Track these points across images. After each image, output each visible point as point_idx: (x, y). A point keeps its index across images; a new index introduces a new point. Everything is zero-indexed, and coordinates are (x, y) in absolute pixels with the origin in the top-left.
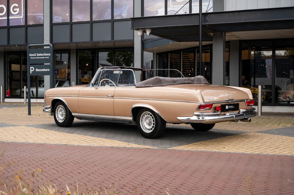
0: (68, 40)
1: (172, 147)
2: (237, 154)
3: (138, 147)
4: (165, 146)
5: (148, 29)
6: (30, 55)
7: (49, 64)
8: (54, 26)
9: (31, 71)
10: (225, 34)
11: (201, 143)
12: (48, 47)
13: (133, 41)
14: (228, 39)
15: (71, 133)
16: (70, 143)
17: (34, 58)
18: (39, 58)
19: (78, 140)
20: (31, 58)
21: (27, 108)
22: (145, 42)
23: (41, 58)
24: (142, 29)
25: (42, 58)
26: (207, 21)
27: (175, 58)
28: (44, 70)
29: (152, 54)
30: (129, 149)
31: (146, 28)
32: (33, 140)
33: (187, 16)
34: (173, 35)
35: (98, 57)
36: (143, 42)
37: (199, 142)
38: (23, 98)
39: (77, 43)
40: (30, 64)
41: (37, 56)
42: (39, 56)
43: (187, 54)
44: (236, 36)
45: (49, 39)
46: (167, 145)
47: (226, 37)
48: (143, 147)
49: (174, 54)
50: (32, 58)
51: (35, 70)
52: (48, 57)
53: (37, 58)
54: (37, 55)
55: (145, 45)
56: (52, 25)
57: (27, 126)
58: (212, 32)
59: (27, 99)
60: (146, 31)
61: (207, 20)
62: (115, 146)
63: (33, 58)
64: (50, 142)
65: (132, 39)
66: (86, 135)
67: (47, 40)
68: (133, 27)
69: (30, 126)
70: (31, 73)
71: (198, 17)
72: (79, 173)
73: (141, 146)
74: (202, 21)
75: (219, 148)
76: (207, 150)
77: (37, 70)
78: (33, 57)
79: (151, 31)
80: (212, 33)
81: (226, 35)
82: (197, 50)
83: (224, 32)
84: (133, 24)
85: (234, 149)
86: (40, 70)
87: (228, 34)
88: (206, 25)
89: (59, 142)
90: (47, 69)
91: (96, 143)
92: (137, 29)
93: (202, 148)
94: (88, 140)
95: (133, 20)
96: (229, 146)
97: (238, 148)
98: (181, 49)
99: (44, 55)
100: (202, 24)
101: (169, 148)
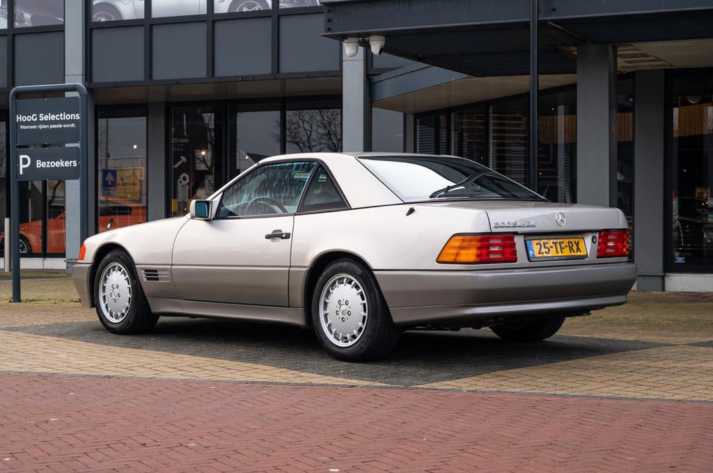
0: (138, 75)
3: (329, 382)
5: (376, 37)
6: (19, 118)
7: (76, 145)
8: (95, 33)
9: (22, 166)
10: (615, 51)
12: (76, 94)
14: (629, 68)
15: (136, 348)
16: (129, 372)
17: (32, 127)
18: (45, 127)
19: (151, 366)
20: (22, 127)
22: (376, 79)
23: (51, 126)
24: (357, 35)
25: (54, 126)
26: (554, 10)
28: (62, 164)
29: (400, 115)
30: (299, 388)
31: (369, 34)
32: (21, 365)
35: (234, 127)
36: (371, 77)
39: (168, 84)
40: (19, 147)
41: (38, 122)
42: (44, 122)
44: (652, 58)
45: (81, 73)
46: (414, 378)
47: (620, 60)
50: (25, 128)
51: (34, 163)
52: (73, 125)
53: (41, 127)
54: (38, 118)
55: (378, 88)
56: (89, 27)
57: (8, 329)
60: (371, 43)
61: (555, 7)
62: (259, 380)
63: (29, 127)
64: (70, 370)
65: (338, 69)
66: (177, 351)
67: (74, 74)
68: (329, 30)
69: (17, 329)
70: (21, 173)
72: (144, 444)
73: (337, 379)
74: (538, 9)
75: (568, 384)
76: (530, 391)
77: (40, 164)
78: (27, 123)
79: (384, 43)
80: (575, 48)
81: (619, 53)
83: (611, 45)
84: (329, 20)
85: (613, 388)
86: (49, 163)
87: (625, 50)
88: (552, 21)
89: (97, 370)
90: (71, 162)
91: (206, 372)
92: (343, 37)
93: (517, 385)
94: (183, 364)
95: (330, 8)
96: (599, 380)
97: (626, 385)
98: (488, 99)
99: (59, 117)
100: (539, 19)
101: (418, 384)
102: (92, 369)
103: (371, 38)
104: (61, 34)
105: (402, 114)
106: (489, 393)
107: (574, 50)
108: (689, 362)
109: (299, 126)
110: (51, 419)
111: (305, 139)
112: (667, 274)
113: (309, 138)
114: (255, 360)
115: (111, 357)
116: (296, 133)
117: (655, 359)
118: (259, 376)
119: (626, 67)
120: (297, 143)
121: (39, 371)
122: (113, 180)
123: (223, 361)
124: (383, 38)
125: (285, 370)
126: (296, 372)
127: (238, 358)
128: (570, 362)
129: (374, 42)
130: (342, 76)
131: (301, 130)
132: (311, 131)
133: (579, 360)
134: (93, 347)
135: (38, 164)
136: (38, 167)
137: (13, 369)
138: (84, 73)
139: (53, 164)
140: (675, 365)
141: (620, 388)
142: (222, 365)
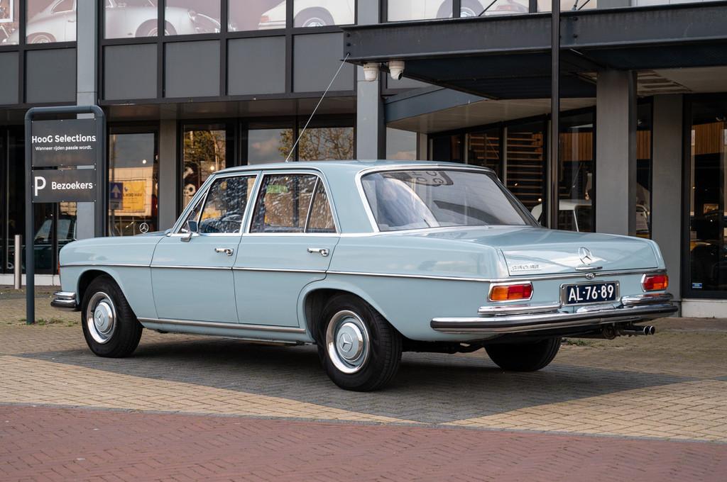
0: (151, 92)
1: (454, 419)
2: (648, 441)
3: (355, 418)
4: (435, 417)
5: (394, 63)
6: (35, 139)
7: (92, 167)
8: (108, 50)
9: (37, 188)
10: (635, 77)
11: (544, 410)
12: (91, 116)
13: (352, 97)
14: (648, 92)
16: (152, 406)
17: (47, 149)
18: (61, 148)
19: (174, 399)
20: (37, 148)
21: (23, 302)
22: (390, 99)
23: (67, 148)
24: (377, 61)
25: (70, 148)
26: (576, 37)
27: (489, 148)
28: (78, 186)
29: (413, 135)
30: (326, 425)
31: (388, 60)
32: (42, 397)
33: (514, 21)
34: (475, 79)
36: (386, 98)
37: (539, 407)
38: (12, 272)
39: (180, 104)
40: (35, 168)
41: (54, 144)
42: (60, 144)
43: (530, 136)
44: (672, 83)
45: (93, 90)
46: (440, 414)
47: (639, 86)
48: (365, 420)
49: (486, 135)
50: (41, 149)
51: (49, 185)
52: (89, 147)
53: (57, 148)
54: (54, 139)
55: (392, 108)
56: (102, 44)
57: (24, 355)
58: (594, 71)
59: (24, 277)
60: (390, 68)
61: (576, 33)
62: (284, 416)
63: (44, 149)
64: (92, 402)
65: (352, 88)
66: (198, 382)
67: (86, 96)
68: (349, 55)
69: (34, 356)
70: (36, 194)
71: (548, 26)
73: (363, 415)
74: (560, 37)
75: (596, 423)
76: (559, 430)
77: (55, 186)
78: (42, 145)
79: (402, 68)
80: (595, 74)
81: (638, 78)
83: (630, 71)
84: (349, 45)
85: (643, 427)
86: (64, 185)
87: (645, 76)
88: (574, 48)
89: (119, 403)
90: (87, 184)
91: (230, 406)
92: (363, 62)
93: (546, 423)
94: (206, 397)
95: (350, 33)
96: (628, 418)
97: (655, 423)
98: (503, 121)
99: (75, 139)
100: (561, 46)
101: (445, 422)
102: (114, 402)
103: (391, 63)
105: (416, 133)
106: (518, 432)
107: (594, 76)
108: (717, 399)
110: (79, 459)
112: (684, 300)
114: (279, 393)
115: (133, 388)
117: (683, 396)
118: (284, 411)
119: (644, 92)
121: (61, 404)
122: (119, 192)
123: (247, 394)
124: (402, 63)
125: (310, 404)
126: (321, 407)
128: (597, 398)
129: (392, 65)
130: (356, 96)
133: (606, 396)
135: (53, 185)
136: (53, 188)
137: (35, 402)
138: (96, 90)
139: (68, 186)
140: (703, 402)
141: (650, 427)
142: (246, 399)
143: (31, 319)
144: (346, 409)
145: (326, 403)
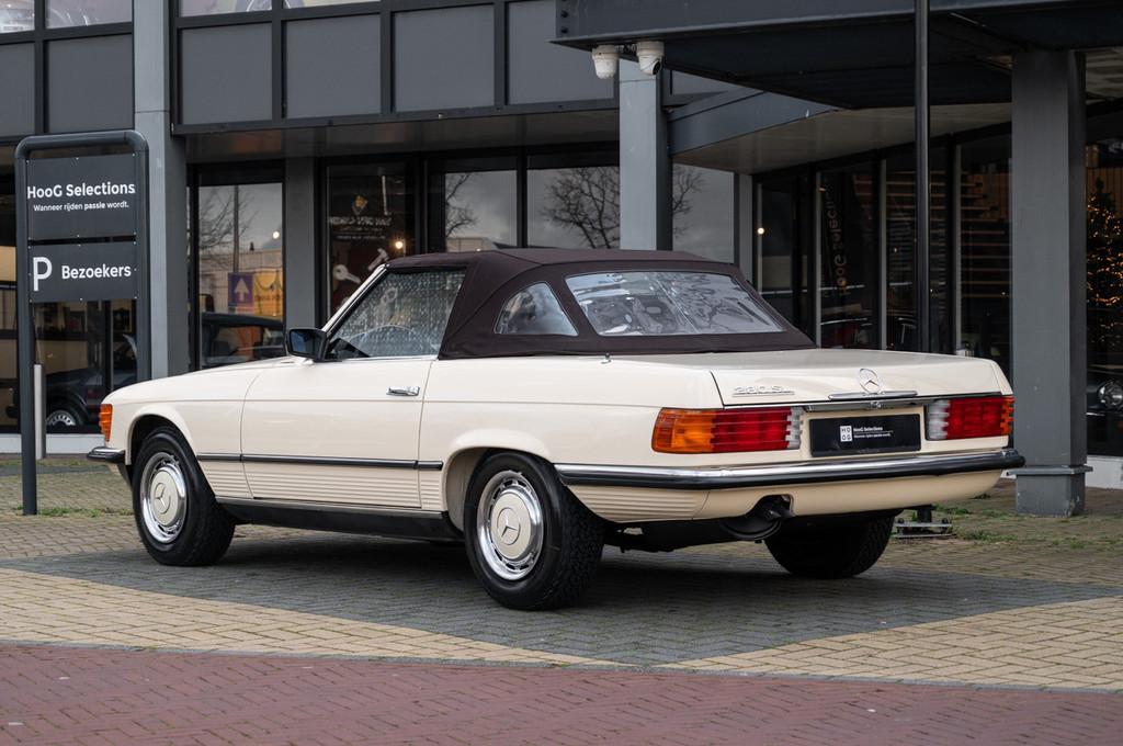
0: (262, 110)
3: (513, 658)
4: (652, 655)
5: (648, 44)
6: (32, 192)
8: (187, 36)
9: (37, 277)
10: (1081, 62)
13: (610, 109)
16: (175, 641)
17: (53, 208)
18: (76, 207)
19: (217, 629)
20: (37, 208)
22: (678, 113)
23: (87, 207)
24: (615, 41)
25: (91, 206)
28: (106, 272)
29: (727, 177)
30: (459, 668)
31: (635, 39)
36: (670, 110)
40: (33, 243)
41: (65, 200)
42: (75, 200)
45: (162, 109)
46: (664, 651)
47: (1089, 77)
48: (531, 660)
50: (43, 209)
51: (57, 271)
52: (124, 204)
53: (70, 207)
54: (65, 191)
55: (683, 128)
56: (176, 26)
60: (638, 54)
62: (393, 655)
63: (48, 208)
64: (75, 636)
67: (151, 113)
68: (565, 31)
70: (36, 288)
75: (930, 662)
76: (859, 675)
77: (68, 273)
78: (44, 201)
79: (660, 54)
80: (1009, 58)
81: (1088, 65)
82: (962, 150)
83: (1072, 52)
84: (565, 15)
85: (1009, 669)
86: (83, 270)
87: (1101, 60)
88: (956, 11)
89: (120, 637)
90: (121, 269)
91: (309, 640)
92: (590, 45)
93: (841, 664)
94: (273, 626)
96: (990, 654)
97: (1033, 663)
98: (877, 147)
99: (101, 190)
100: (931, 9)
101: (667, 663)
102: (113, 635)
103: (640, 45)
104: (127, 39)
105: (732, 174)
106: (787, 678)
107: (1007, 61)
109: (582, 192)
111: (594, 215)
113: (601, 212)
114: (400, 619)
115: (156, 613)
116: (577, 205)
118: (395, 646)
119: (1110, 89)
120: (580, 224)
123: (344, 621)
124: (659, 45)
125: (445, 636)
126: (464, 640)
127: (372, 616)
129: (644, 52)
130: (618, 109)
131: (585, 200)
132: (603, 202)
134: (130, 596)
135: (64, 272)
136: (64, 277)
138: (168, 109)
139: (90, 273)
141: (1021, 669)
142: (339, 628)
143: (30, 506)
144: (505, 644)
145: (474, 634)
